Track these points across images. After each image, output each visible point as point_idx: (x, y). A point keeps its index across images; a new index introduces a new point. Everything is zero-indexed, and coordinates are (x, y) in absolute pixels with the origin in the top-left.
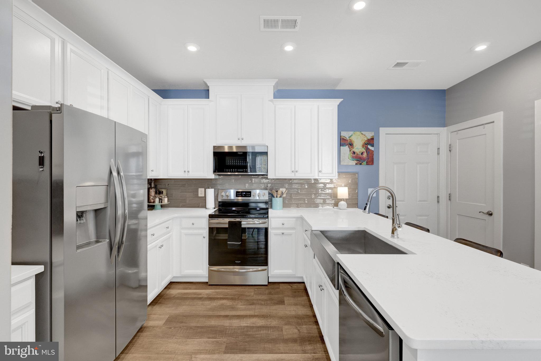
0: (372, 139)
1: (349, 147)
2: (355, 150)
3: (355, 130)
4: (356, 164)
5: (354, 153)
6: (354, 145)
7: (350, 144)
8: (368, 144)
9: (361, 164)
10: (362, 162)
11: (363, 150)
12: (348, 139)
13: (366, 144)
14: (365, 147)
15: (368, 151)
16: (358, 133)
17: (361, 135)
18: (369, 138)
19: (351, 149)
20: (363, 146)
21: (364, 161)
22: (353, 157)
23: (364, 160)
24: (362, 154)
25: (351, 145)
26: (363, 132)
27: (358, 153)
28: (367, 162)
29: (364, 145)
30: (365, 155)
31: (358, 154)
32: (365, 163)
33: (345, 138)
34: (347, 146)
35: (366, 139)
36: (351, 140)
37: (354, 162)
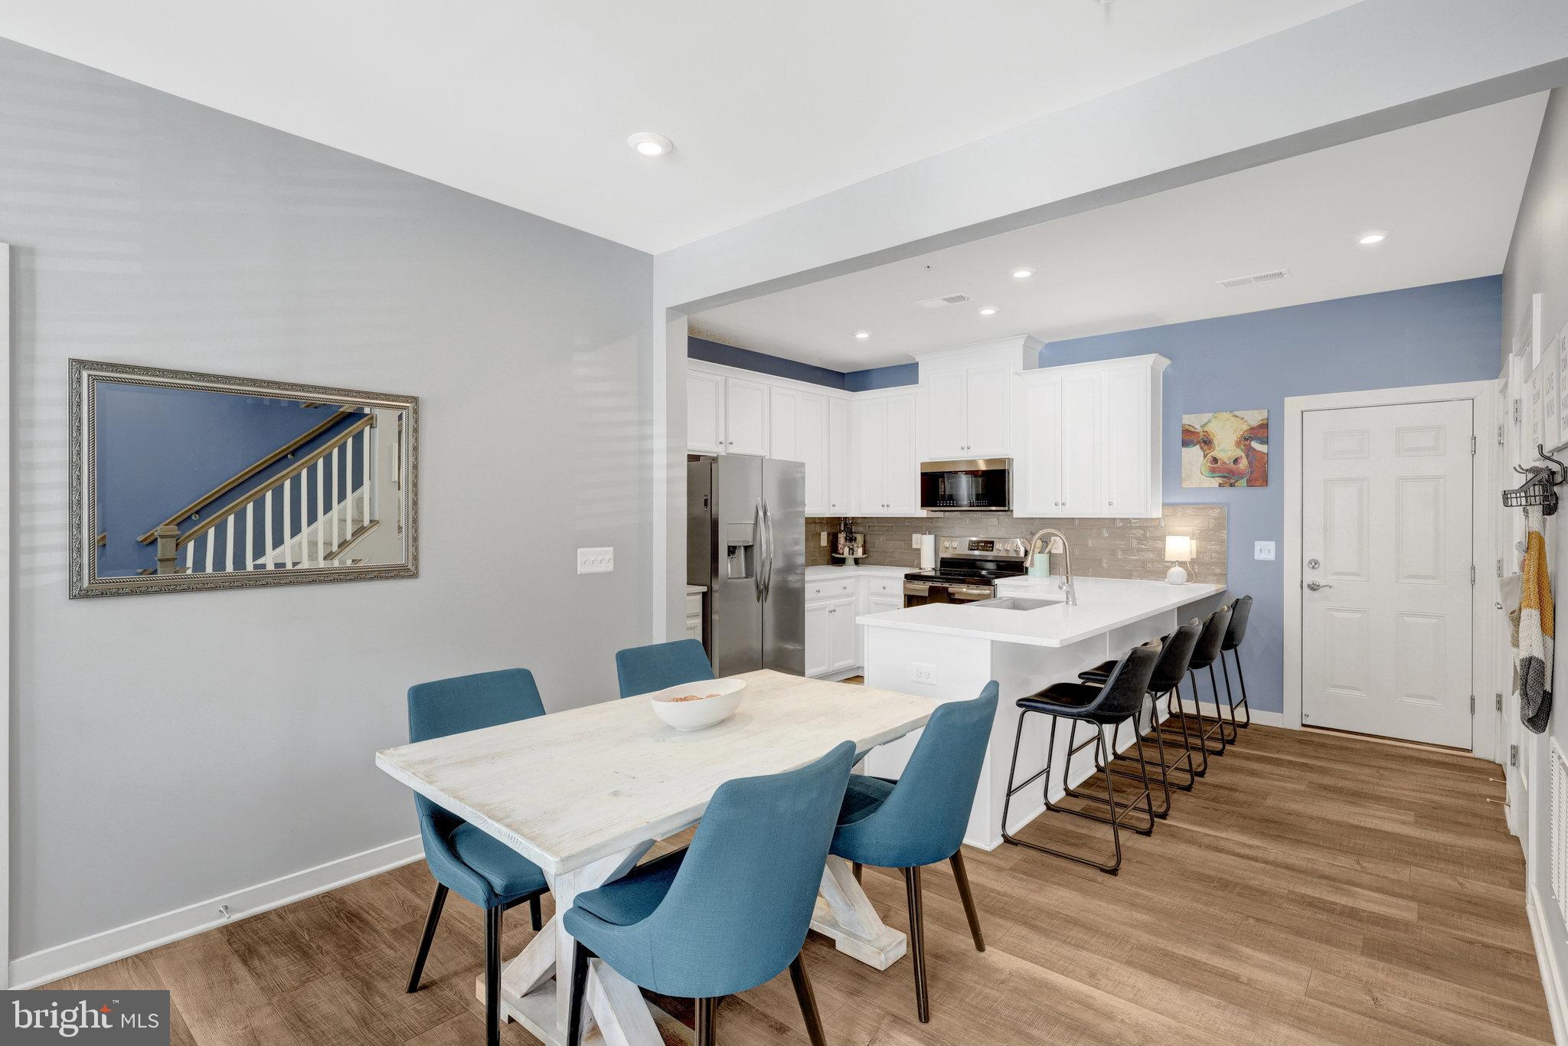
0: (1264, 426)
1: (1201, 448)
2: (1216, 453)
3: (1216, 410)
4: (1220, 485)
5: (1215, 460)
6: (1216, 442)
7: (1205, 442)
8: (1251, 439)
9: (1232, 485)
10: (1236, 481)
11: (1239, 453)
12: (1199, 429)
13: (1246, 439)
14: (1242, 447)
15: (1250, 453)
16: (1225, 415)
17: (1233, 419)
18: (1255, 423)
19: (1208, 452)
20: (1238, 444)
21: (1242, 478)
22: (1213, 471)
23: (1241, 476)
24: (1236, 461)
25: (1207, 442)
26: (1236, 413)
27: (1226, 460)
28: (1249, 481)
29: (1241, 441)
30: (1243, 464)
31: (1224, 463)
32: (1243, 482)
33: (1193, 430)
34: (1198, 446)
35: (1246, 427)
36: (1206, 432)
37: (1215, 482)
